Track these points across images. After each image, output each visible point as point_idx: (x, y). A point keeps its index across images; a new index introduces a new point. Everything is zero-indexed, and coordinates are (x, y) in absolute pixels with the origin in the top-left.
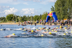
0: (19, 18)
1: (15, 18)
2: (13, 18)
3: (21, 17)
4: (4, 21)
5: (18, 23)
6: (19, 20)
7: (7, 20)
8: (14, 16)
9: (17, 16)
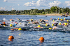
0: (62, 10)
1: (58, 9)
2: (57, 9)
3: (64, 9)
4: (49, 12)
5: (61, 14)
6: (62, 11)
7: (51, 12)
8: (58, 8)
9: (60, 8)
